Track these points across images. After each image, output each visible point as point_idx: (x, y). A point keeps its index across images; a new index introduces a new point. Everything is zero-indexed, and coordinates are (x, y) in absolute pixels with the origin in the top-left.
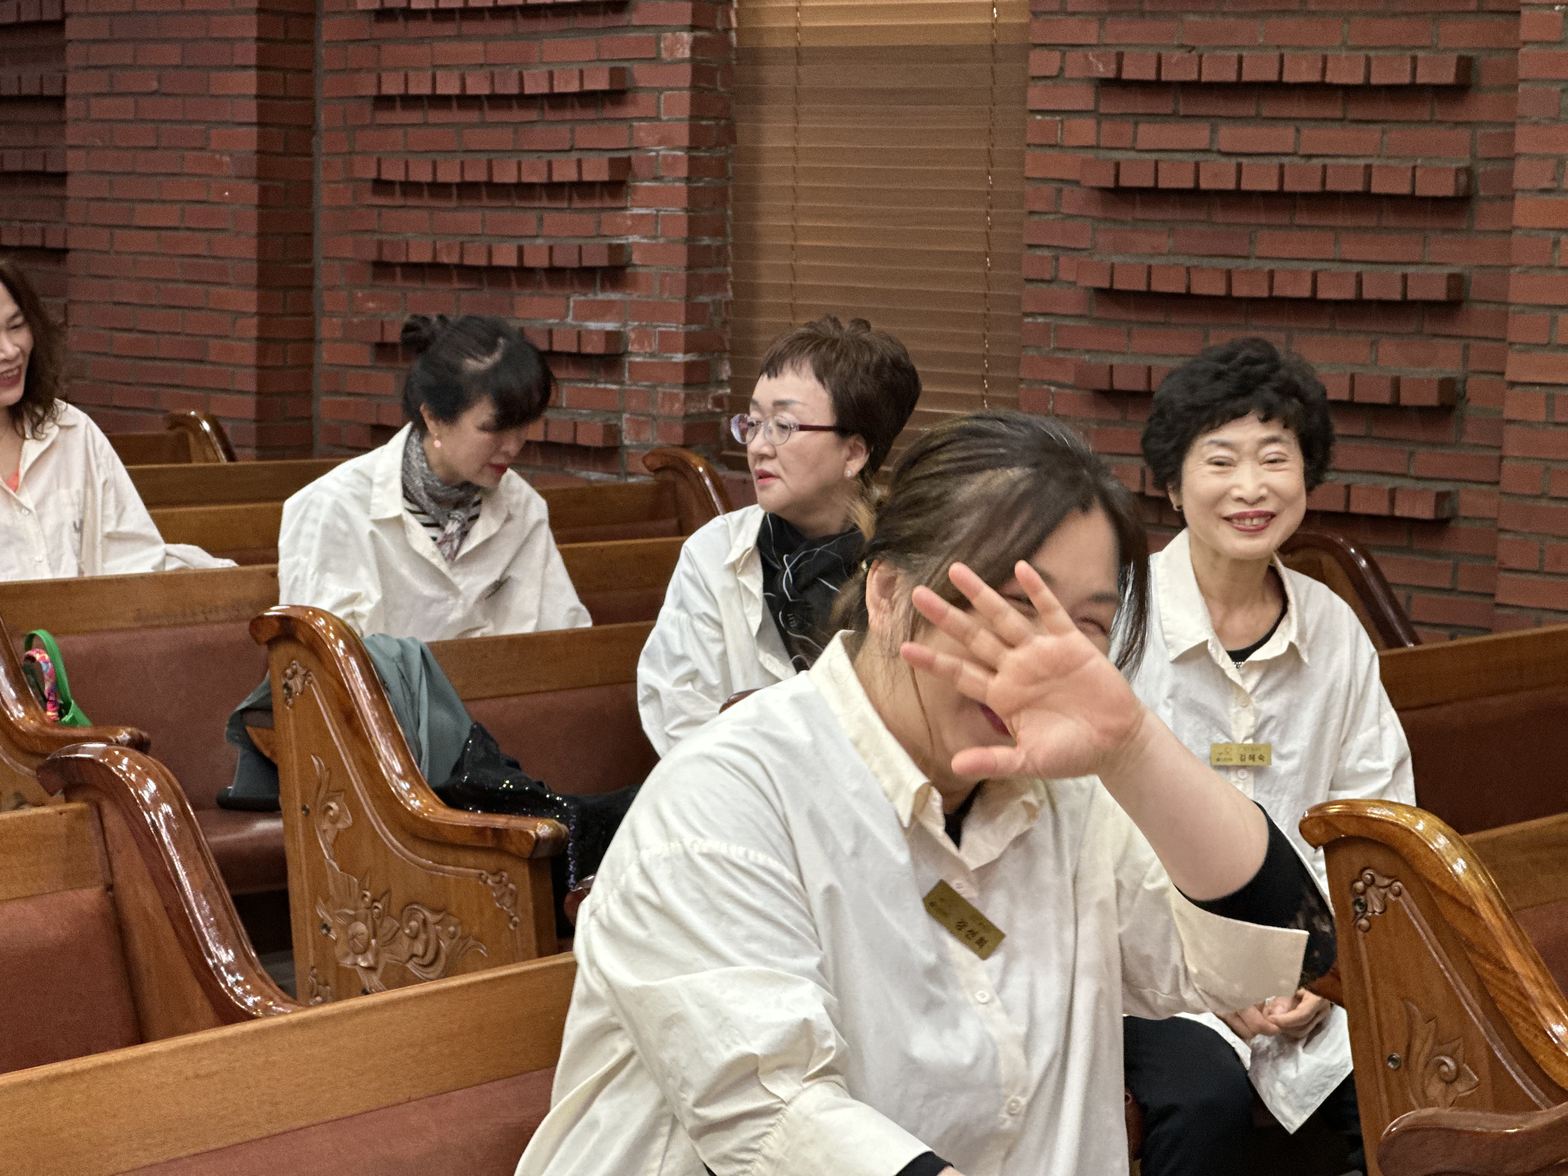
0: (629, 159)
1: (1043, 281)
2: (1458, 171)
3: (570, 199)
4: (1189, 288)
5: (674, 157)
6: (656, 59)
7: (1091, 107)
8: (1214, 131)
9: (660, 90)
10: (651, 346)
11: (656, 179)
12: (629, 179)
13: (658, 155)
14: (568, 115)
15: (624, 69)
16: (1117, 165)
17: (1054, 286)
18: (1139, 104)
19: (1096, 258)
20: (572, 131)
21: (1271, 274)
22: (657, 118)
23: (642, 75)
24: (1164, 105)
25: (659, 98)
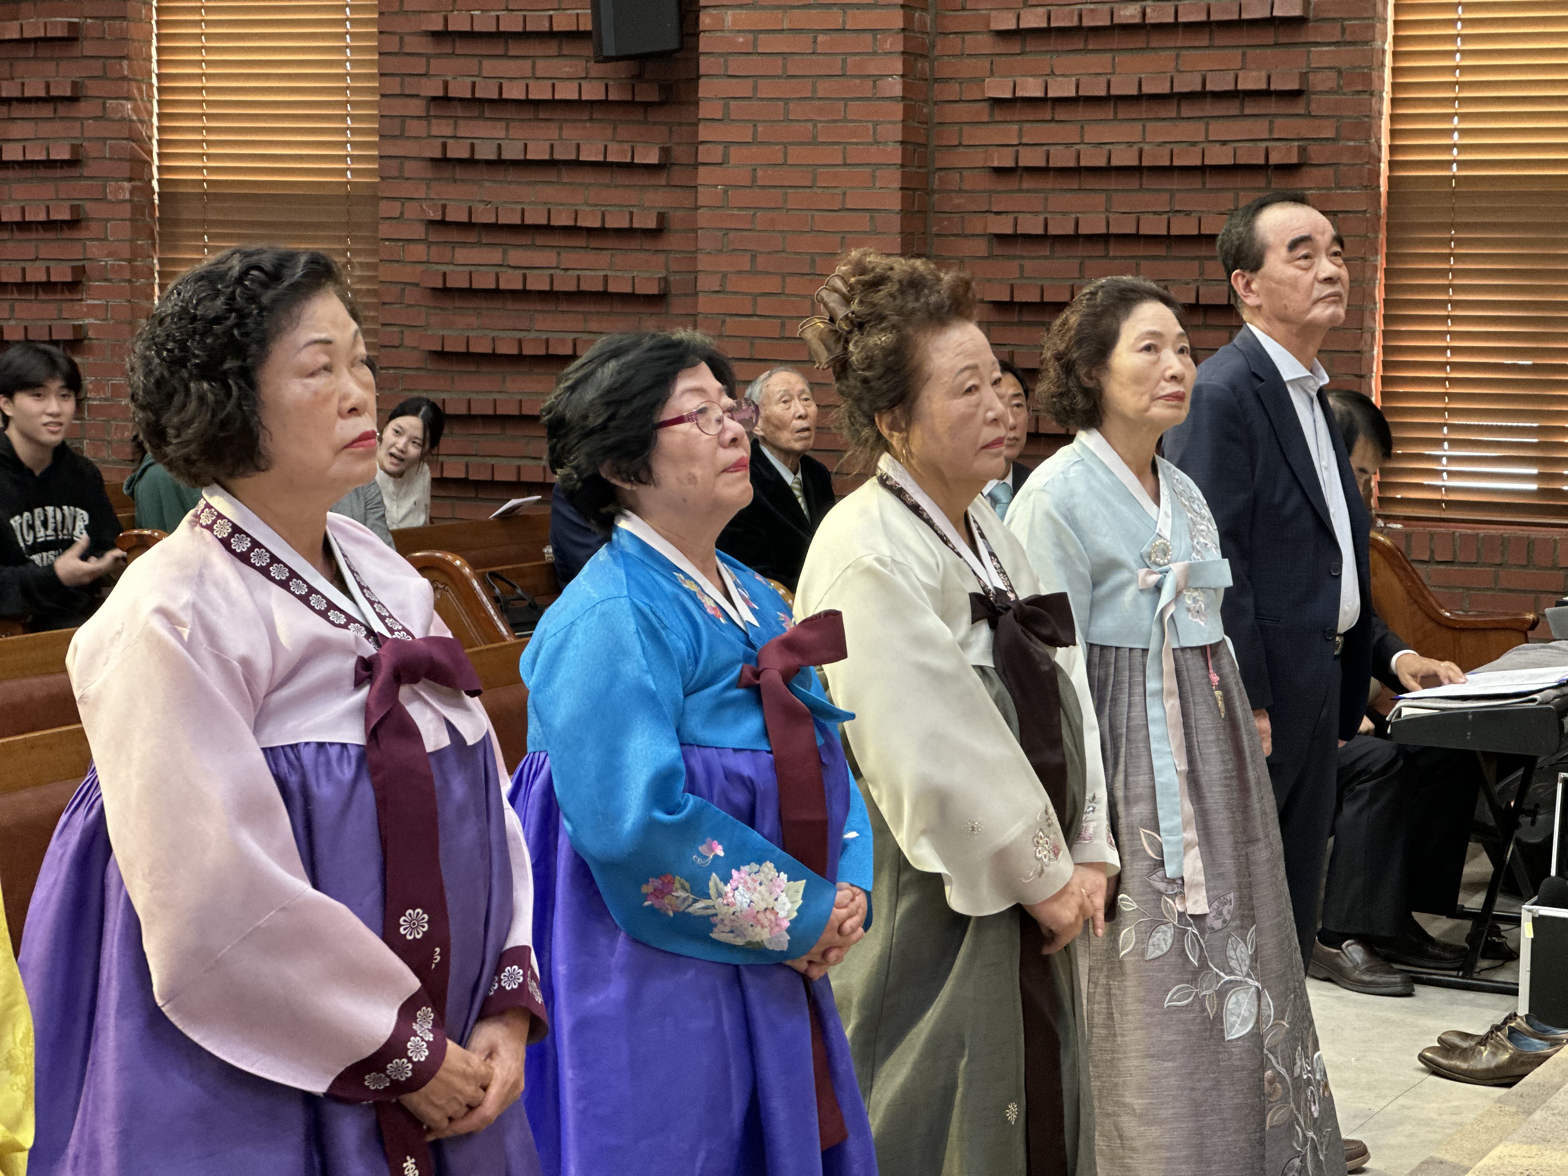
0: (84, 266)
1: (393, 347)
2: (660, 278)
3: (37, 293)
4: (494, 349)
5: (119, 265)
6: (104, 199)
7: (423, 237)
8: (505, 253)
9: (108, 220)
10: (104, 392)
11: (106, 280)
12: (84, 280)
13: (106, 266)
14: (34, 235)
15: (79, 206)
16: (444, 274)
17: (401, 350)
18: (455, 236)
19: (429, 332)
20: (37, 247)
21: (547, 341)
22: (106, 239)
23: (91, 209)
24: (472, 238)
25: (106, 228)
